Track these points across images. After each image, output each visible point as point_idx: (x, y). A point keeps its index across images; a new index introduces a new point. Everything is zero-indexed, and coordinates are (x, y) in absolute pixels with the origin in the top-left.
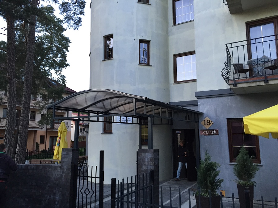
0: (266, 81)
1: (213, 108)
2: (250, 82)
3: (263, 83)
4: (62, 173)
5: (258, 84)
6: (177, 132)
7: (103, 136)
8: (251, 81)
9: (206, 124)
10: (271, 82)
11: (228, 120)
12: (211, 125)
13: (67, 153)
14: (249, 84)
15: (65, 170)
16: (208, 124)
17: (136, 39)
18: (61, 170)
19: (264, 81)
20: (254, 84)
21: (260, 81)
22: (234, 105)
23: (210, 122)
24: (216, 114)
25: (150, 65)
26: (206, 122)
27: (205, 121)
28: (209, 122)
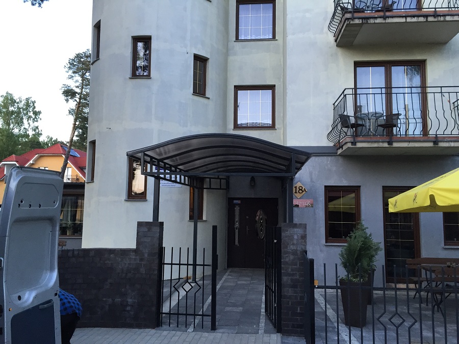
0: (390, 143)
1: (308, 170)
2: (372, 142)
3: (386, 145)
4: (140, 261)
5: (381, 145)
6: (235, 201)
7: (129, 204)
8: (374, 140)
9: (297, 192)
10: (395, 145)
11: (327, 188)
12: (304, 193)
13: (149, 230)
14: (370, 143)
15: (146, 255)
16: (301, 191)
17: (189, 52)
18: (136, 256)
19: (388, 142)
20: (376, 145)
21: (383, 142)
22: (334, 169)
23: (303, 190)
24: (311, 179)
25: (207, 96)
26: (298, 190)
27: (296, 187)
28: (301, 190)
